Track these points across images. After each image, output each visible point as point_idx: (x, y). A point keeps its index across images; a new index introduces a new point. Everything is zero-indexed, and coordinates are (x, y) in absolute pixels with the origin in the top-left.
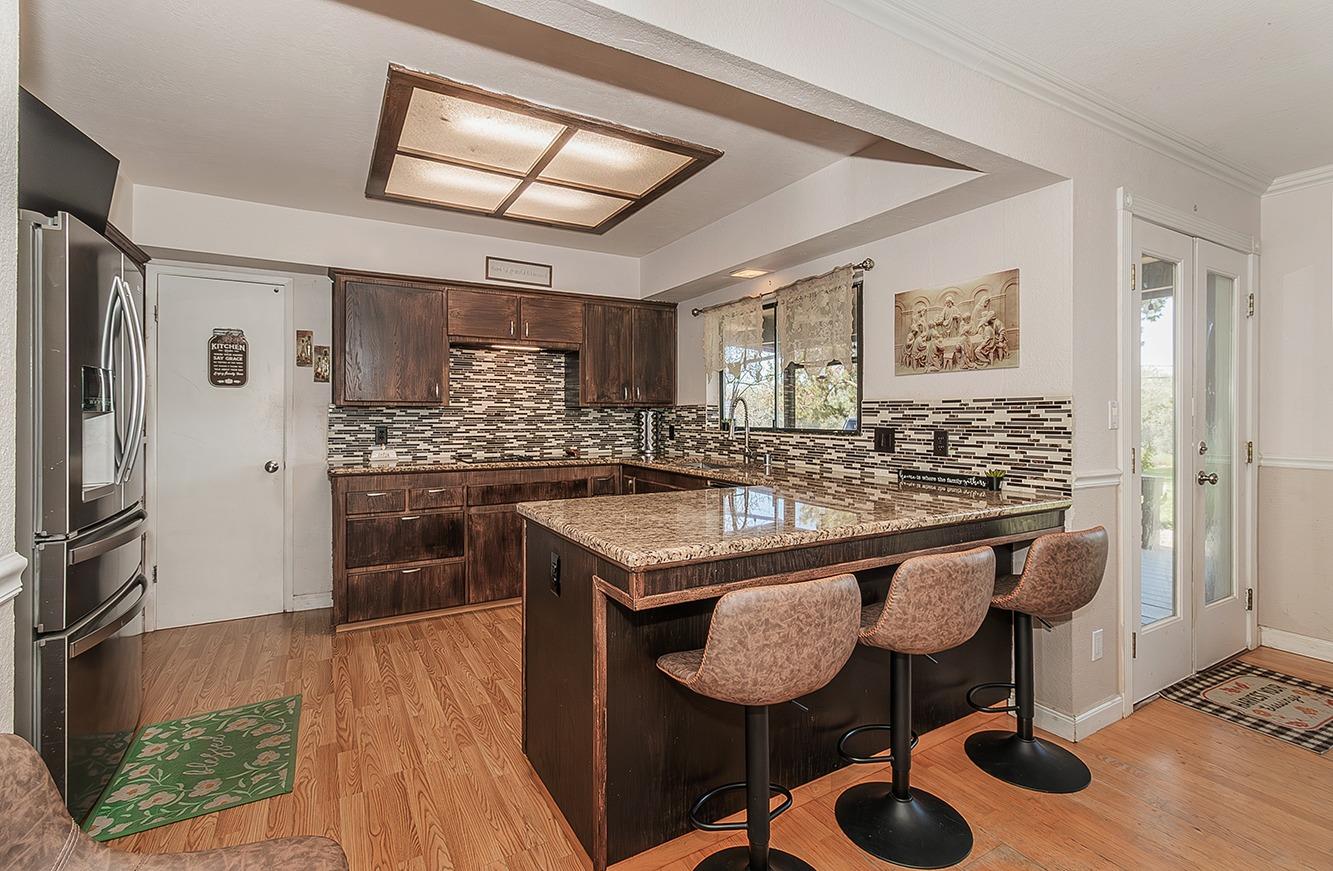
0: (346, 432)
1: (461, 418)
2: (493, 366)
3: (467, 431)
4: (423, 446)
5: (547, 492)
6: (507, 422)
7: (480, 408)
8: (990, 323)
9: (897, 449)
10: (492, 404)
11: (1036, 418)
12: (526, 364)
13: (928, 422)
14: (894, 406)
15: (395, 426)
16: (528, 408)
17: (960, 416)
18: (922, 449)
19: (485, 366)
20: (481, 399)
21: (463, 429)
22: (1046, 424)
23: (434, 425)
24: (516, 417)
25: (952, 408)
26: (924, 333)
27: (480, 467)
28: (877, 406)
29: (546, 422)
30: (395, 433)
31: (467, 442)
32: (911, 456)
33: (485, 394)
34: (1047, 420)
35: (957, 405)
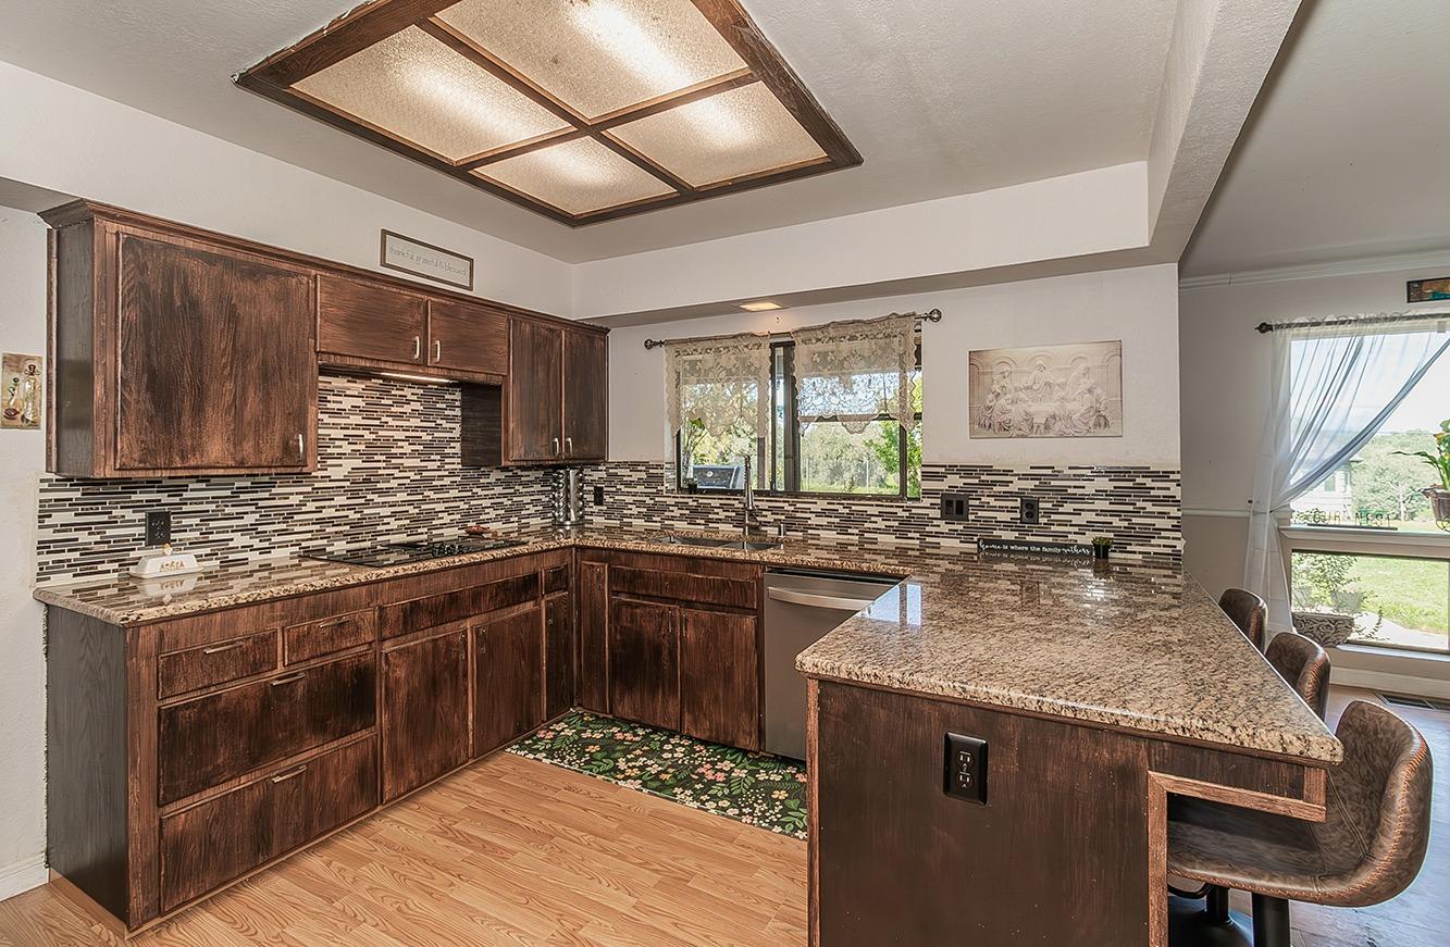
0: (80, 527)
1: (309, 489)
2: (360, 402)
3: (319, 510)
4: (239, 540)
5: (491, 598)
6: (380, 492)
7: (340, 470)
8: (1090, 391)
9: (971, 517)
10: (358, 463)
11: (1142, 487)
12: (408, 402)
13: (1012, 488)
14: (967, 471)
15: (185, 508)
16: (411, 469)
17: (1053, 483)
18: (1004, 517)
19: (347, 403)
20: (340, 456)
21: (311, 506)
22: (1153, 493)
23: (261, 504)
24: (394, 483)
25: (1044, 477)
26: (1009, 396)
27: (401, 573)
28: (943, 470)
29: (437, 490)
30: (185, 522)
31: (318, 527)
32: (991, 523)
33: (347, 448)
34: (1153, 488)
35: (1049, 472)
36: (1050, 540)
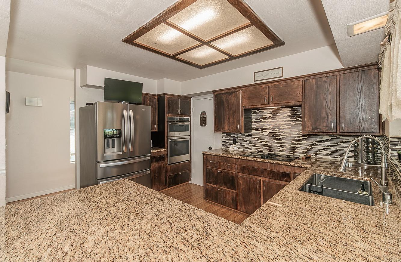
0: (226, 140)
1: (259, 137)
2: (271, 115)
3: (261, 142)
4: (246, 146)
6: (277, 139)
7: (266, 133)
10: (271, 131)
12: (286, 114)
15: (238, 138)
16: (287, 133)
19: (268, 116)
20: (266, 129)
21: (259, 141)
23: (250, 139)
24: (281, 137)
29: (297, 140)
30: (238, 141)
31: (261, 146)
33: (268, 127)
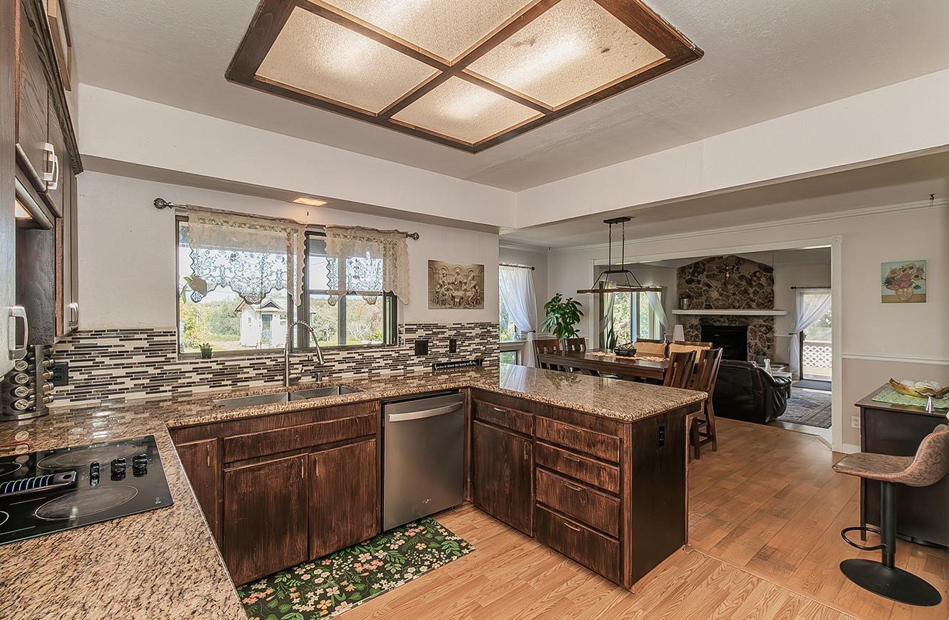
8: (475, 287)
9: (429, 352)
11: (489, 331)
13: (446, 335)
14: (427, 327)
17: (461, 331)
18: (442, 350)
22: (492, 334)
25: (459, 328)
26: (446, 287)
28: (416, 327)
32: (438, 354)
34: (492, 331)
35: (460, 326)
36: (460, 360)
